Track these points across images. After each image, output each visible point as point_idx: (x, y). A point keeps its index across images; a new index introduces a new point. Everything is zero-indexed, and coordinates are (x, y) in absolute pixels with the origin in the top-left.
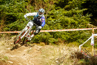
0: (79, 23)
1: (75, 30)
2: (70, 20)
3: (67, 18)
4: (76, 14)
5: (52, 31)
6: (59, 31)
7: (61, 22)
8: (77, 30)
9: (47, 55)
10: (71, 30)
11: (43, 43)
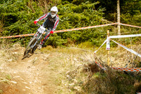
0: (91, 19)
1: (86, 28)
2: (80, 16)
3: (76, 15)
4: (86, 8)
5: (60, 31)
6: (68, 30)
7: (69, 20)
8: (89, 27)
10: (82, 28)
11: (50, 47)
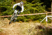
0: (40, 10)
1: (37, 14)
2: (35, 9)
3: (33, 8)
4: (38, 6)
6: (29, 15)
7: (30, 10)
8: (39, 14)
9: (23, 28)
10: (35, 14)
11: (21, 22)
